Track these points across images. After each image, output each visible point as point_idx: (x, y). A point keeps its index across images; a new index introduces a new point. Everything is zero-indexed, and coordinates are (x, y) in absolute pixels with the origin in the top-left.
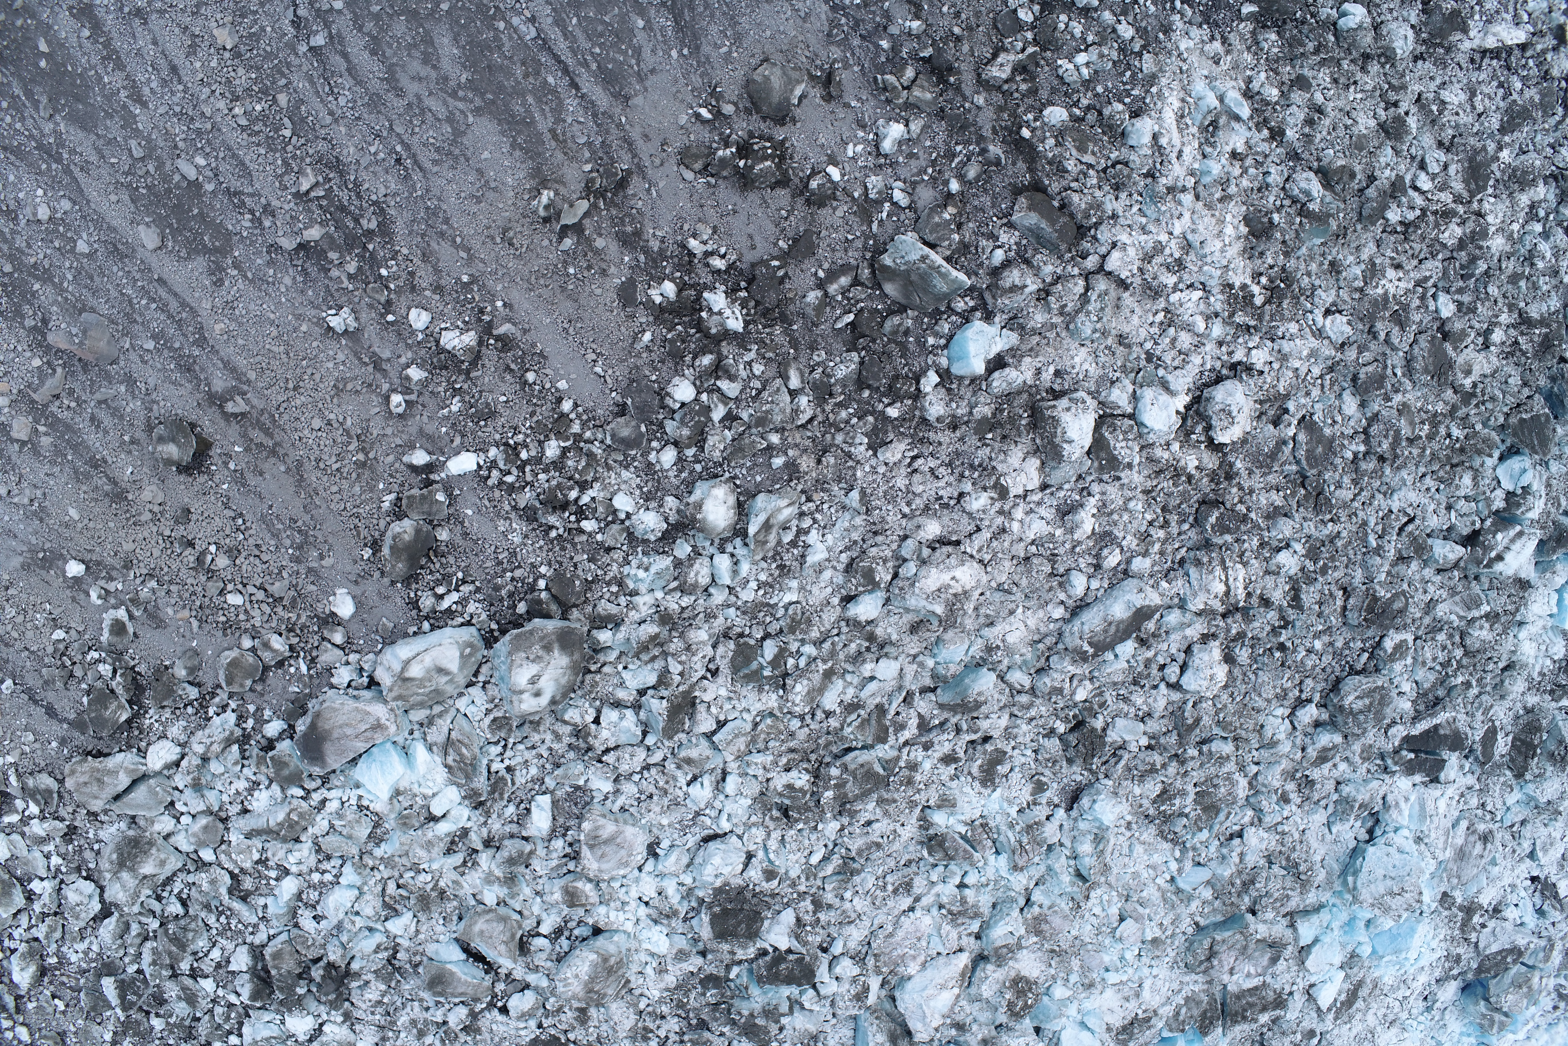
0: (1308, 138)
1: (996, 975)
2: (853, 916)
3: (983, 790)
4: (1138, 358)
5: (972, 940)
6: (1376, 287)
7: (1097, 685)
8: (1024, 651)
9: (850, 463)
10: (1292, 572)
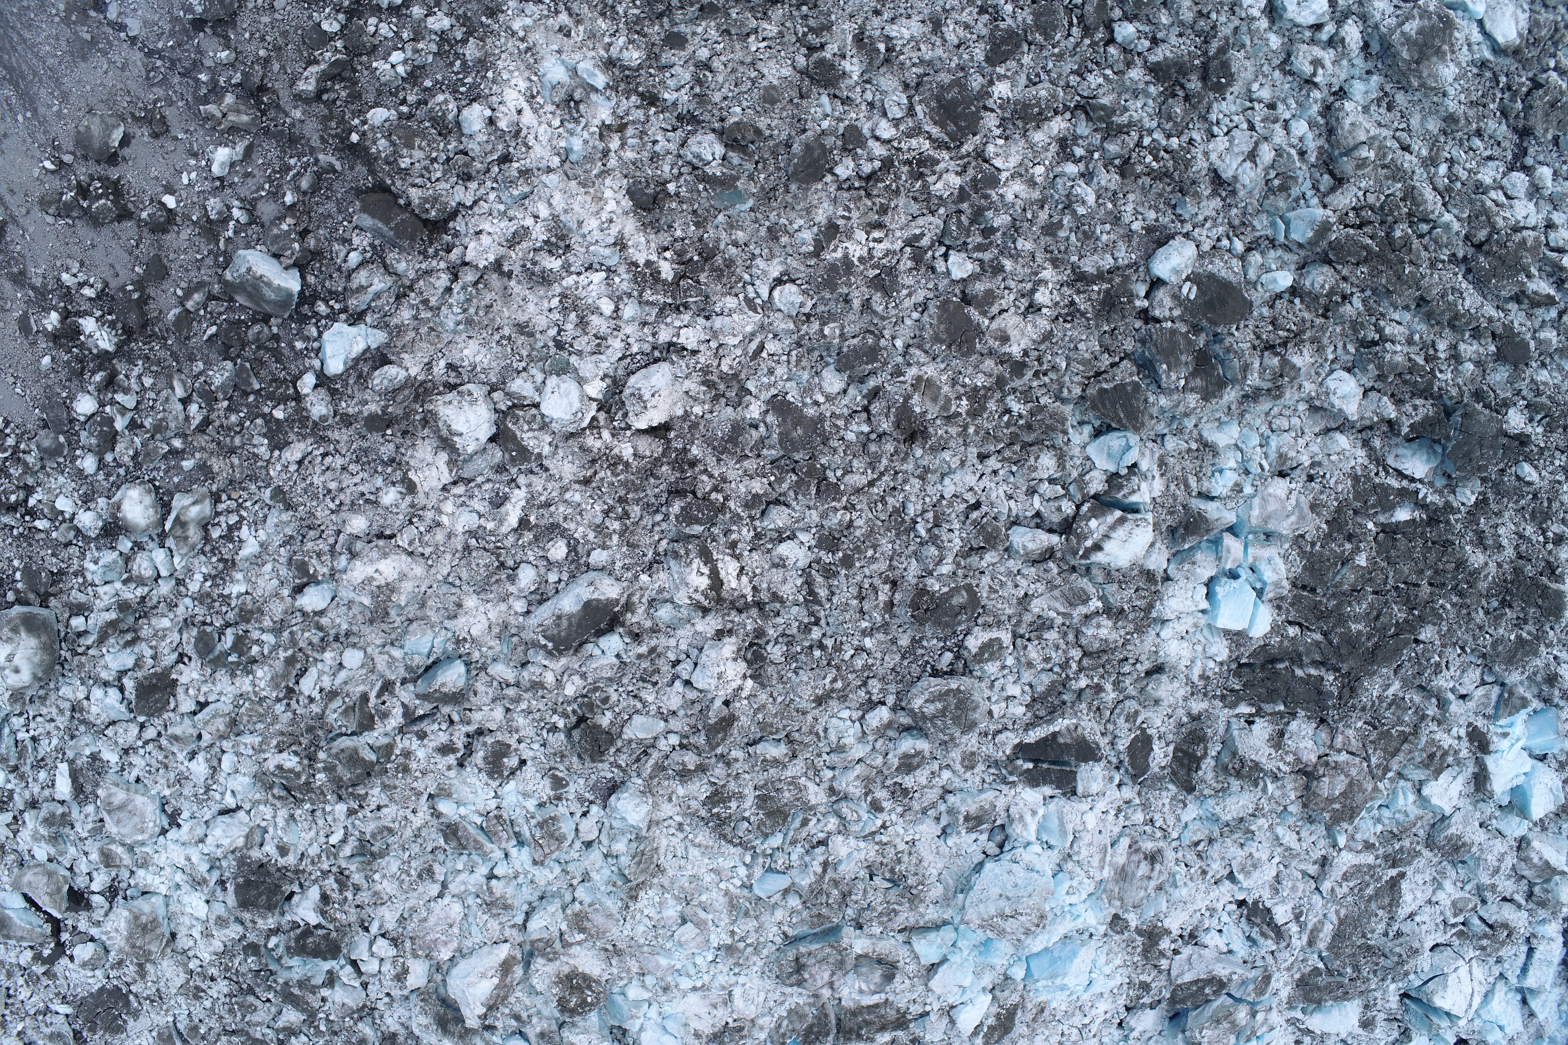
0: (701, 99)
1: (546, 969)
2: (386, 898)
3: (490, 782)
4: (546, 346)
5: (515, 932)
6: (835, 250)
7: (590, 680)
8: (492, 643)
9: (260, 464)
10: (801, 564)
